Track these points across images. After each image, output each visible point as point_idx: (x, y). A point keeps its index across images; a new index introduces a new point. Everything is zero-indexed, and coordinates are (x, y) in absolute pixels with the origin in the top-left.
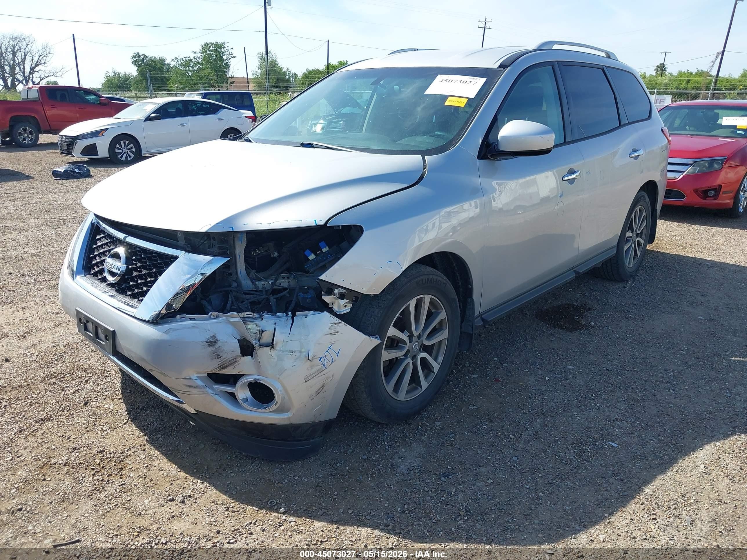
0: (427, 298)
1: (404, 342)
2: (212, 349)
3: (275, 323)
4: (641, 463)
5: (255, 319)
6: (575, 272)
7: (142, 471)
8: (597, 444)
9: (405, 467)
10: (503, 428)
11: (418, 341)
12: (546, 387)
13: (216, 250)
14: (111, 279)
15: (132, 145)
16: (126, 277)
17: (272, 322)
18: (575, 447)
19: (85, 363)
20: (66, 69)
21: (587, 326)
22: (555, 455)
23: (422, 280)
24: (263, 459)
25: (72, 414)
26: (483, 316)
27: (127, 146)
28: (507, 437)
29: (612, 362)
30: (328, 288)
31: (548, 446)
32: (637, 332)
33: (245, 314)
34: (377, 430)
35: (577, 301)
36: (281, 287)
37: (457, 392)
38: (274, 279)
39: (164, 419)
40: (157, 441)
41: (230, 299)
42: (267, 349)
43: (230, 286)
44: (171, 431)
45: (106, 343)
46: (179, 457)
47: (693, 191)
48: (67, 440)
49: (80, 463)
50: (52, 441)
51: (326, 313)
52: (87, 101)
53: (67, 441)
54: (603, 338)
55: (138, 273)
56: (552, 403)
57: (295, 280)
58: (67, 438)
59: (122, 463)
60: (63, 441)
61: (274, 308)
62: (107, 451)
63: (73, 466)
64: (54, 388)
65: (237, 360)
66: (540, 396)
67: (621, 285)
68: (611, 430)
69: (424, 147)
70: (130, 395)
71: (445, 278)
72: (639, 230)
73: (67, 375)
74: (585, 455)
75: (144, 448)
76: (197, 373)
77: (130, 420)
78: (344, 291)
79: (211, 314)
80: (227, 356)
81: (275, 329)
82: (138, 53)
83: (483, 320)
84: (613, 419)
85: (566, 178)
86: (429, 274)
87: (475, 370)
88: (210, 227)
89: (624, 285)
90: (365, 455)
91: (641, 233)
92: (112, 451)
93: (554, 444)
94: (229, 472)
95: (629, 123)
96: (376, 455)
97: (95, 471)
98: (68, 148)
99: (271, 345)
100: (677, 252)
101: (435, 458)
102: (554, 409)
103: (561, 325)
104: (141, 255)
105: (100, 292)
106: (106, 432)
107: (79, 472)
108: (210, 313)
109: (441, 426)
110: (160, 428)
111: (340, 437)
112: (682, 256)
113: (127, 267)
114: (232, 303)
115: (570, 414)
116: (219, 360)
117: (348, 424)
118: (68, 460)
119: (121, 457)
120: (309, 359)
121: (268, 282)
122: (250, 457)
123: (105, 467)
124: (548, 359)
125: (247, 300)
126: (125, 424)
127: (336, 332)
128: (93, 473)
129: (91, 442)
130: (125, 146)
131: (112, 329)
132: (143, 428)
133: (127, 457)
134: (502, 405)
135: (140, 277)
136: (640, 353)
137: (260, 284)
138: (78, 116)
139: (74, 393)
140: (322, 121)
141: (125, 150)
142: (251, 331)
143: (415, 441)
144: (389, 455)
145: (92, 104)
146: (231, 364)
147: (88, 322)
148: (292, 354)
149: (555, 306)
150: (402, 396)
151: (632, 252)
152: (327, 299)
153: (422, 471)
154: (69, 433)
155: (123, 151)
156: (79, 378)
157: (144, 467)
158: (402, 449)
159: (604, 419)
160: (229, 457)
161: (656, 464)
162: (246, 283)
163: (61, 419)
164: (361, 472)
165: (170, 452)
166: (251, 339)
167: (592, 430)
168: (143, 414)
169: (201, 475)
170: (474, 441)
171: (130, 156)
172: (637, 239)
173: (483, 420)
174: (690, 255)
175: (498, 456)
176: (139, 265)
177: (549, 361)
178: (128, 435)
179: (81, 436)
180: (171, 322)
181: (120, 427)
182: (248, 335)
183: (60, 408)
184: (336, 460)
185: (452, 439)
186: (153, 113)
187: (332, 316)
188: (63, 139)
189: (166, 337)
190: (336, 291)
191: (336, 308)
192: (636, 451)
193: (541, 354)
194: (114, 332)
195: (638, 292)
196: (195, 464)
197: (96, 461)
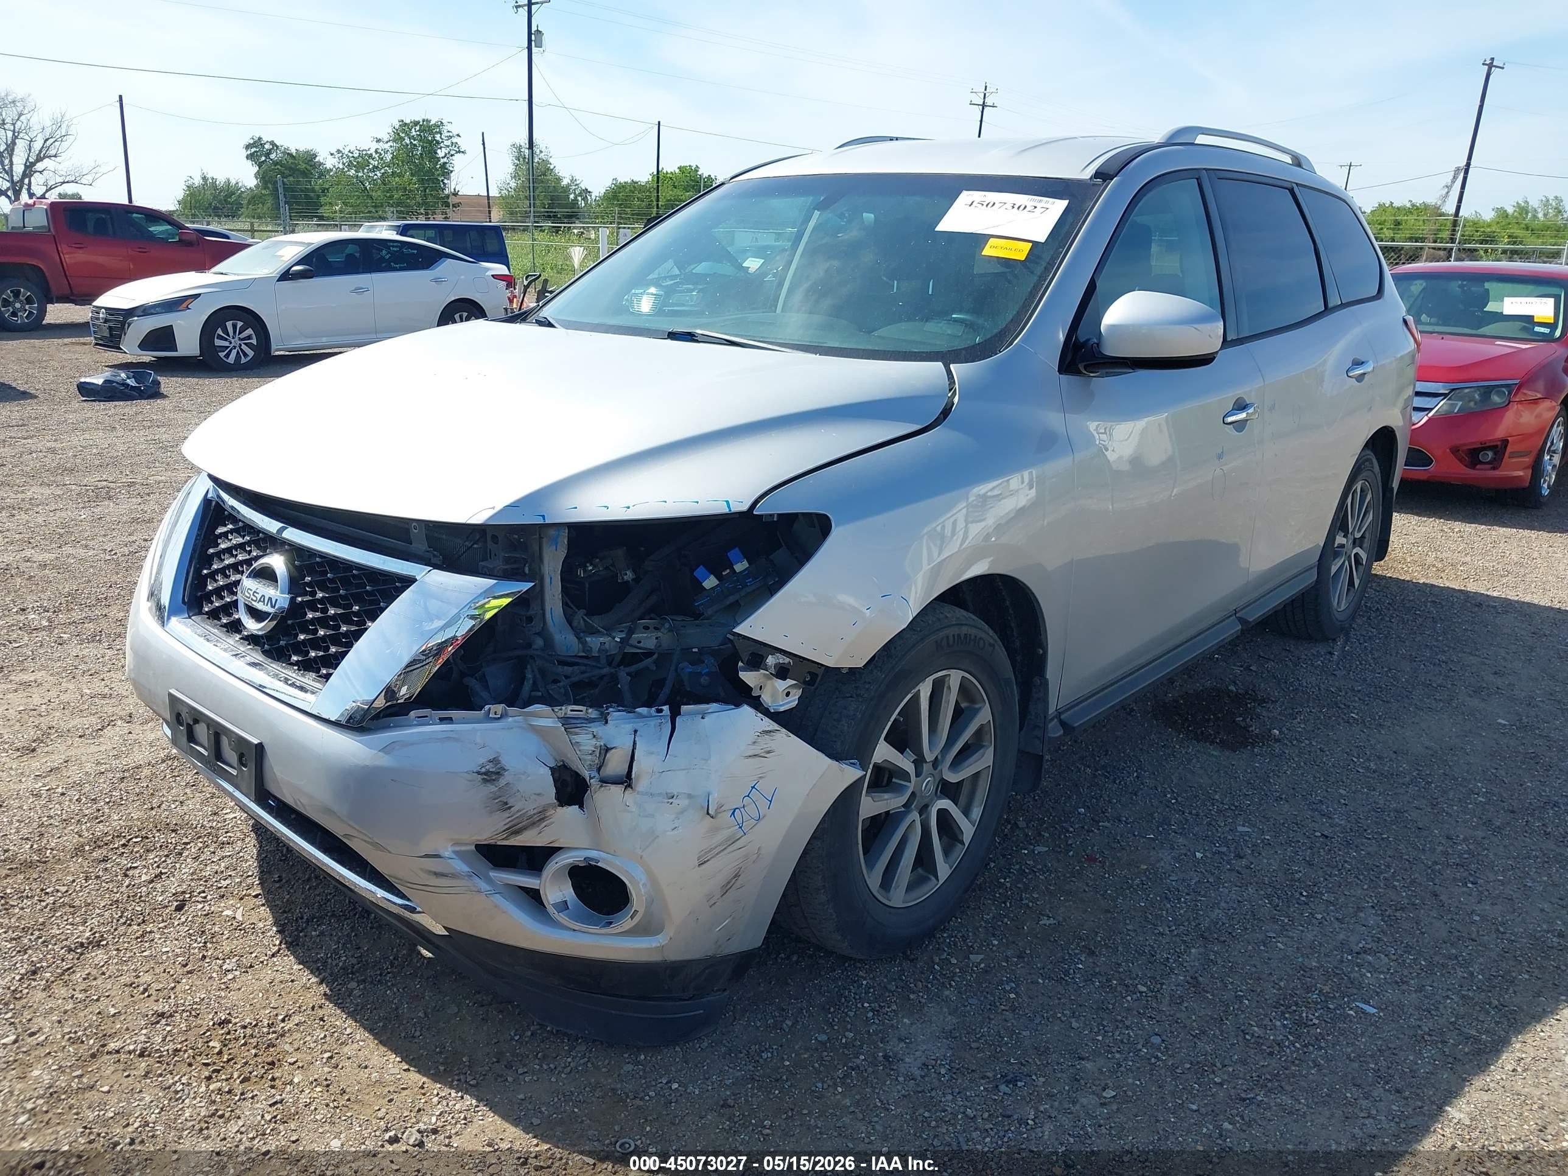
0: (955, 678)
1: (905, 775)
2: (492, 788)
3: (636, 731)
4: (1433, 1052)
5: (591, 720)
6: (1240, 619)
7: (321, 1070)
8: (1331, 1006)
9: (915, 1060)
10: (1121, 970)
11: (934, 772)
12: (1199, 874)
13: (499, 565)
14: (252, 626)
15: (250, 331)
16: (290, 622)
17: (629, 727)
18: (1283, 1013)
19: (171, 812)
20: (102, 170)
21: (1266, 737)
22: (1243, 1031)
23: (948, 637)
24: (594, 1041)
25: (150, 932)
26: (1062, 717)
27: (240, 334)
28: (1131, 990)
29: (1330, 818)
30: (753, 654)
31: (1224, 1012)
32: (1373, 751)
33: (568, 710)
34: (842, 973)
35: (1235, 682)
36: (640, 648)
37: (1008, 885)
38: (626, 631)
39: (360, 945)
40: (349, 996)
41: (529, 676)
42: (617, 790)
43: (529, 645)
44: (378, 972)
45: (240, 771)
46: (403, 1035)
47: (1448, 450)
48: (143, 993)
49: (176, 1050)
50: (108, 996)
51: (746, 710)
52: (152, 237)
53: (142, 996)
54: (1302, 764)
55: (318, 614)
56: (1217, 911)
57: (670, 634)
58: (141, 988)
59: (271, 1050)
60: (132, 996)
61: (627, 696)
62: (237, 1020)
63: (160, 1057)
64: (106, 869)
65: (547, 814)
66: (1187, 894)
67: (1321, 648)
68: (1356, 975)
69: (943, 345)
70: (280, 887)
71: (991, 632)
72: (1359, 530)
73: (134, 840)
74: (1308, 1032)
75: (320, 1013)
76: (456, 844)
77: (283, 946)
78: (787, 660)
79: (490, 709)
80: (524, 806)
81: (635, 743)
82: (260, 139)
83: (1063, 724)
84: (1356, 949)
85: (1230, 419)
86: (962, 625)
87: (1040, 835)
88: (491, 513)
89: (1330, 649)
90: (824, 1032)
91: (1363, 537)
92: (248, 1020)
93: (1236, 1007)
94: (520, 1071)
95: (1343, 306)
96: (847, 1033)
97: (211, 1068)
98: (111, 335)
99: (626, 780)
100: (1427, 578)
101: (979, 1038)
102: (1223, 924)
103: (1211, 735)
104: (325, 573)
105: (227, 655)
106: (230, 976)
107: (175, 1072)
108: (487, 707)
109: (982, 965)
110: (353, 966)
111: (762, 989)
112: (1439, 587)
113: (292, 601)
114: (535, 683)
115: (1261, 937)
116: (506, 814)
117: (776, 958)
118: (147, 1042)
119: (270, 1036)
120: (708, 813)
121: (614, 638)
122: (565, 1034)
123: (233, 1059)
124: (1194, 812)
125: (567, 677)
126: (273, 956)
127: (769, 752)
128: (207, 1074)
129: (198, 1000)
130: (235, 332)
131: (256, 741)
132: (315, 966)
133: (282, 1035)
134: (1109, 915)
135: (323, 622)
136: (1389, 798)
137: (595, 642)
138: (132, 267)
139: (152, 881)
140: (653, 290)
141: (235, 342)
142: (581, 748)
143: (930, 1000)
144: (876, 1033)
145: (162, 242)
146: (534, 823)
147: (196, 721)
148: (671, 801)
149: (1191, 692)
150: (898, 897)
151: (1344, 578)
152: (749, 677)
153: (955, 1071)
154: (146, 978)
155: (231, 343)
156: (161, 846)
157: (324, 1060)
158: (903, 1017)
159: (1336, 948)
160: (515, 1035)
161: (1467, 1054)
162: (565, 640)
163: (126, 945)
164: (818, 1072)
165: (381, 1024)
166: (580, 766)
167: (1315, 973)
168: (313, 933)
169: (456, 1078)
170: (1060, 999)
171: (246, 355)
172: (1355, 551)
173: (1073, 950)
174: (1456, 586)
175: (1117, 1033)
176: (320, 595)
177: (1197, 815)
178: (281, 982)
179: (173, 985)
180: (397, 726)
181: (262, 962)
182: (575, 758)
183: (121, 917)
184: (760, 1044)
185: (1012, 996)
186: (297, 264)
187: (760, 715)
188: (101, 315)
189: (384, 761)
190: (771, 660)
191: (766, 699)
192: (1418, 1023)
193: (1177, 799)
194: (260, 747)
195: (1361, 664)
196: (441, 1053)
197: (211, 1044)
